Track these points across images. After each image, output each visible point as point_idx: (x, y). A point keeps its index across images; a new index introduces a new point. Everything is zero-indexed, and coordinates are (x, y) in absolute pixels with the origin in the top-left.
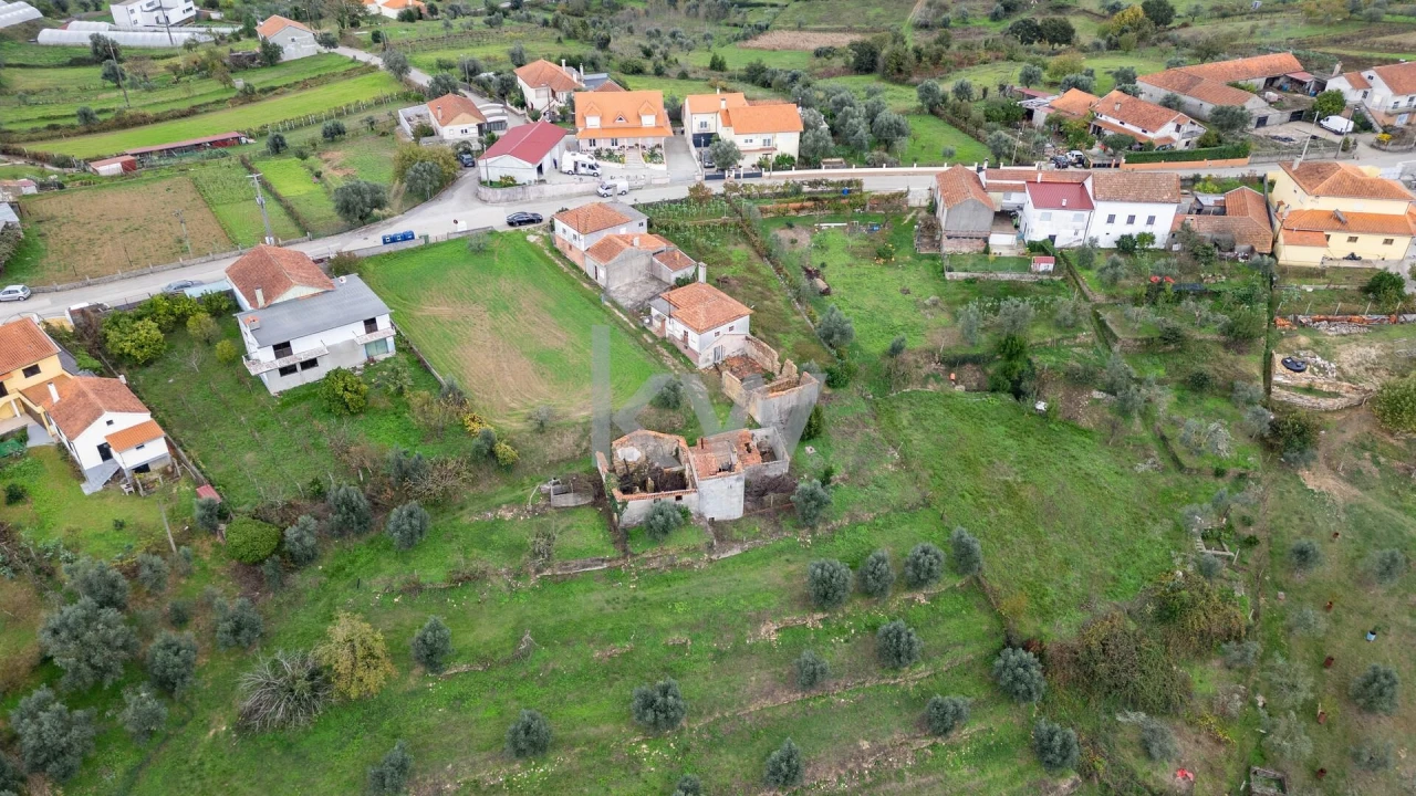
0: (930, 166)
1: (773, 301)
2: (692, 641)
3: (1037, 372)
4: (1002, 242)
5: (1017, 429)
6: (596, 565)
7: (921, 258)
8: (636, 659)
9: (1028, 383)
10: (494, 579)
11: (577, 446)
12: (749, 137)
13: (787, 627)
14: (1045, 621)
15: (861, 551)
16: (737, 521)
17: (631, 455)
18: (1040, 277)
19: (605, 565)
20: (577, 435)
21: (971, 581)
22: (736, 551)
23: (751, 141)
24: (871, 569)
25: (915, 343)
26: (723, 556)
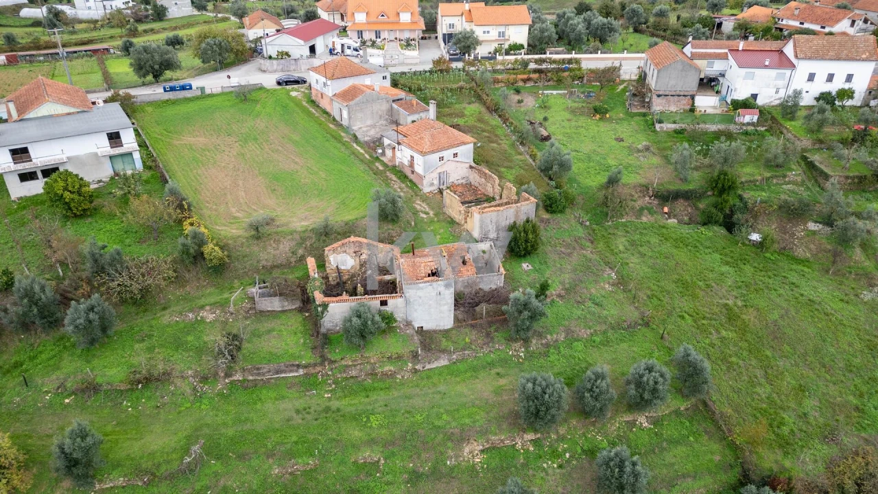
0: (638, 52)
1: (499, 144)
2: (385, 459)
3: (750, 205)
4: (707, 102)
5: (732, 257)
6: (291, 371)
7: (633, 115)
8: (321, 478)
9: (740, 216)
10: (178, 382)
11: (293, 253)
12: (486, 29)
13: (494, 448)
14: (786, 454)
15: (577, 368)
16: (447, 331)
17: (344, 263)
18: (745, 128)
19: (301, 372)
20: (294, 243)
21: (696, 405)
22: (443, 362)
23: (488, 32)
24: (589, 386)
25: (629, 179)
26: (428, 366)
